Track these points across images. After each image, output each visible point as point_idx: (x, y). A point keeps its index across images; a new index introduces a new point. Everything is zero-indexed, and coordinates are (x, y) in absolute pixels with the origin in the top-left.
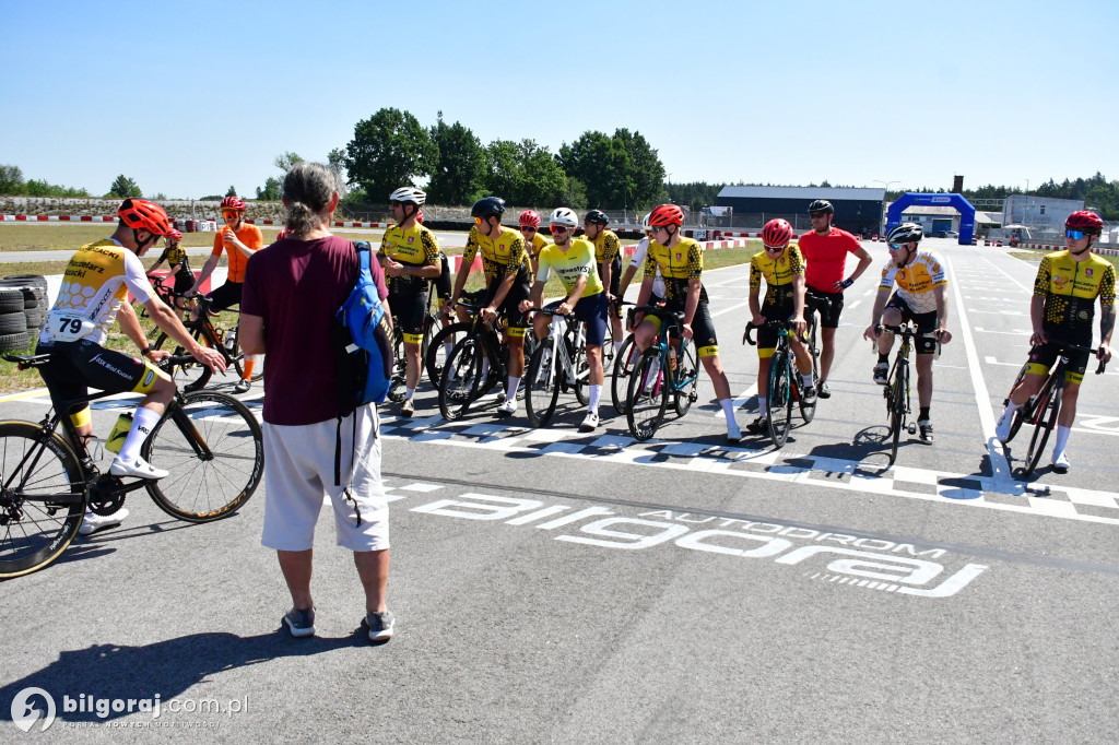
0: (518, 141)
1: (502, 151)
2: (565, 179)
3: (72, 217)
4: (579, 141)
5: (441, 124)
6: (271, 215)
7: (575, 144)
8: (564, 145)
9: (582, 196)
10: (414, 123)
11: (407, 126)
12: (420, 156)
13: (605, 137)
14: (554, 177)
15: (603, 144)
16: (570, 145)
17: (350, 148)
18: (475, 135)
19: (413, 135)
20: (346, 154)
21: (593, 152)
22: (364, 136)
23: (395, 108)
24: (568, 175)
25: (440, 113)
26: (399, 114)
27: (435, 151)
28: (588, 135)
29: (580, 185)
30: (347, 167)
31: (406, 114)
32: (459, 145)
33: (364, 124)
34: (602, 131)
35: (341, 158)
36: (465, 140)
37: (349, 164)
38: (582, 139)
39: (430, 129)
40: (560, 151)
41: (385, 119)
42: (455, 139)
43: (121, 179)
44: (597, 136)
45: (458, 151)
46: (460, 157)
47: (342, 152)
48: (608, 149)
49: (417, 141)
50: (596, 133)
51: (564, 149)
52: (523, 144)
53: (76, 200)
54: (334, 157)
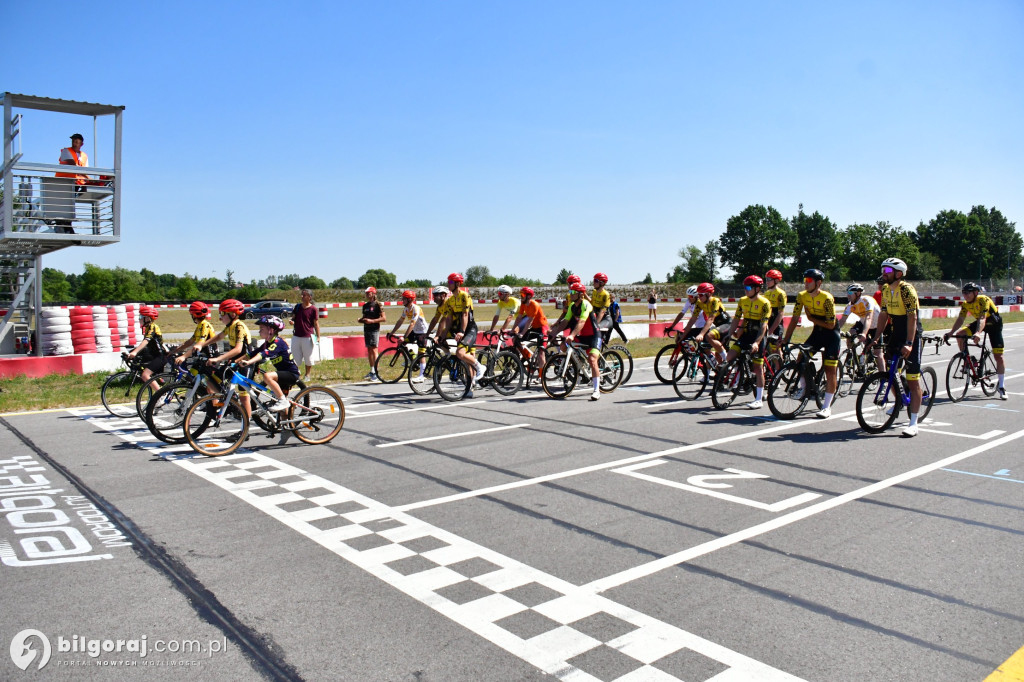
0: (873, 223)
1: (857, 233)
2: (918, 254)
4: (935, 219)
5: (802, 215)
7: (932, 222)
8: (921, 223)
9: (935, 269)
10: (776, 215)
11: (770, 218)
12: (781, 242)
13: (960, 215)
14: (907, 253)
15: (958, 221)
16: (927, 223)
17: (723, 239)
18: (832, 221)
19: (775, 225)
20: (719, 245)
21: (947, 228)
22: (734, 229)
23: (760, 204)
24: (921, 251)
25: (801, 206)
26: (764, 209)
27: (794, 237)
28: (943, 214)
29: (935, 259)
30: (720, 254)
31: (770, 209)
32: (817, 230)
33: (734, 219)
34: (957, 209)
35: (716, 247)
36: (822, 226)
37: (722, 252)
38: (938, 217)
39: (791, 219)
40: (918, 229)
41: (752, 213)
42: (814, 227)
43: (564, 272)
44: (953, 214)
45: (817, 236)
46: (817, 240)
47: (717, 243)
48: (962, 225)
49: (778, 230)
50: (951, 211)
51: (921, 227)
52: (877, 227)
54: (710, 247)
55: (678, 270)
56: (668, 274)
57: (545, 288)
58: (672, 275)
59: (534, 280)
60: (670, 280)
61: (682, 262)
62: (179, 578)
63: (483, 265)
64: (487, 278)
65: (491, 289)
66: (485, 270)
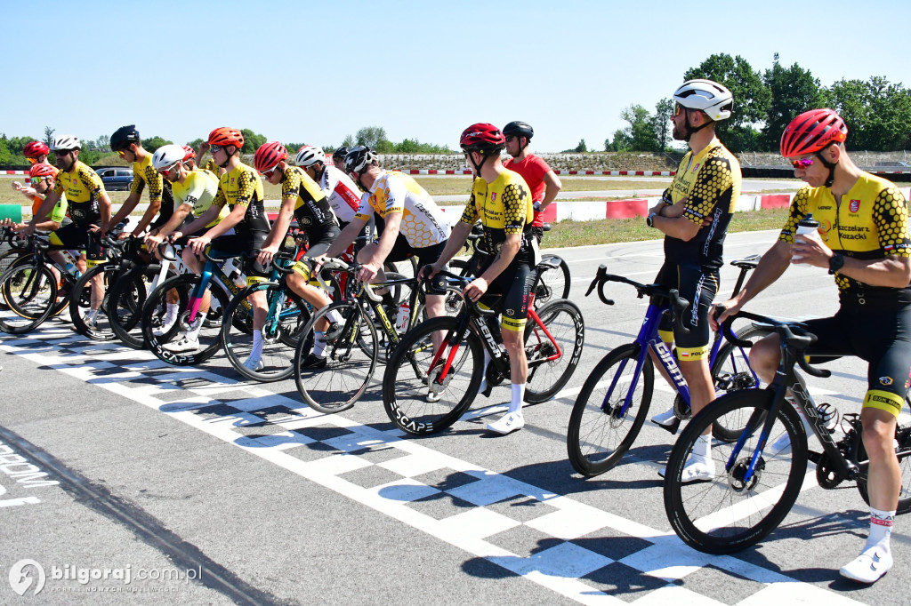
1: (845, 91)
3: (421, 171)
5: (777, 69)
6: (595, 167)
10: (745, 67)
11: (737, 71)
12: (750, 101)
18: (814, 76)
19: (743, 80)
23: (726, 53)
25: (777, 56)
26: (731, 59)
27: (767, 96)
31: (738, 59)
32: (796, 87)
35: (669, 109)
36: (802, 82)
39: (763, 73)
41: (716, 64)
42: (793, 82)
45: (795, 94)
46: (795, 100)
47: (670, 101)
49: (748, 87)
52: (871, 83)
53: (424, 156)
54: (662, 108)
55: (619, 136)
56: (607, 141)
57: (456, 157)
58: (611, 142)
59: (441, 146)
60: (609, 148)
61: (625, 126)
62: (141, 527)
63: (379, 127)
64: (383, 142)
65: (389, 156)
66: (380, 133)
